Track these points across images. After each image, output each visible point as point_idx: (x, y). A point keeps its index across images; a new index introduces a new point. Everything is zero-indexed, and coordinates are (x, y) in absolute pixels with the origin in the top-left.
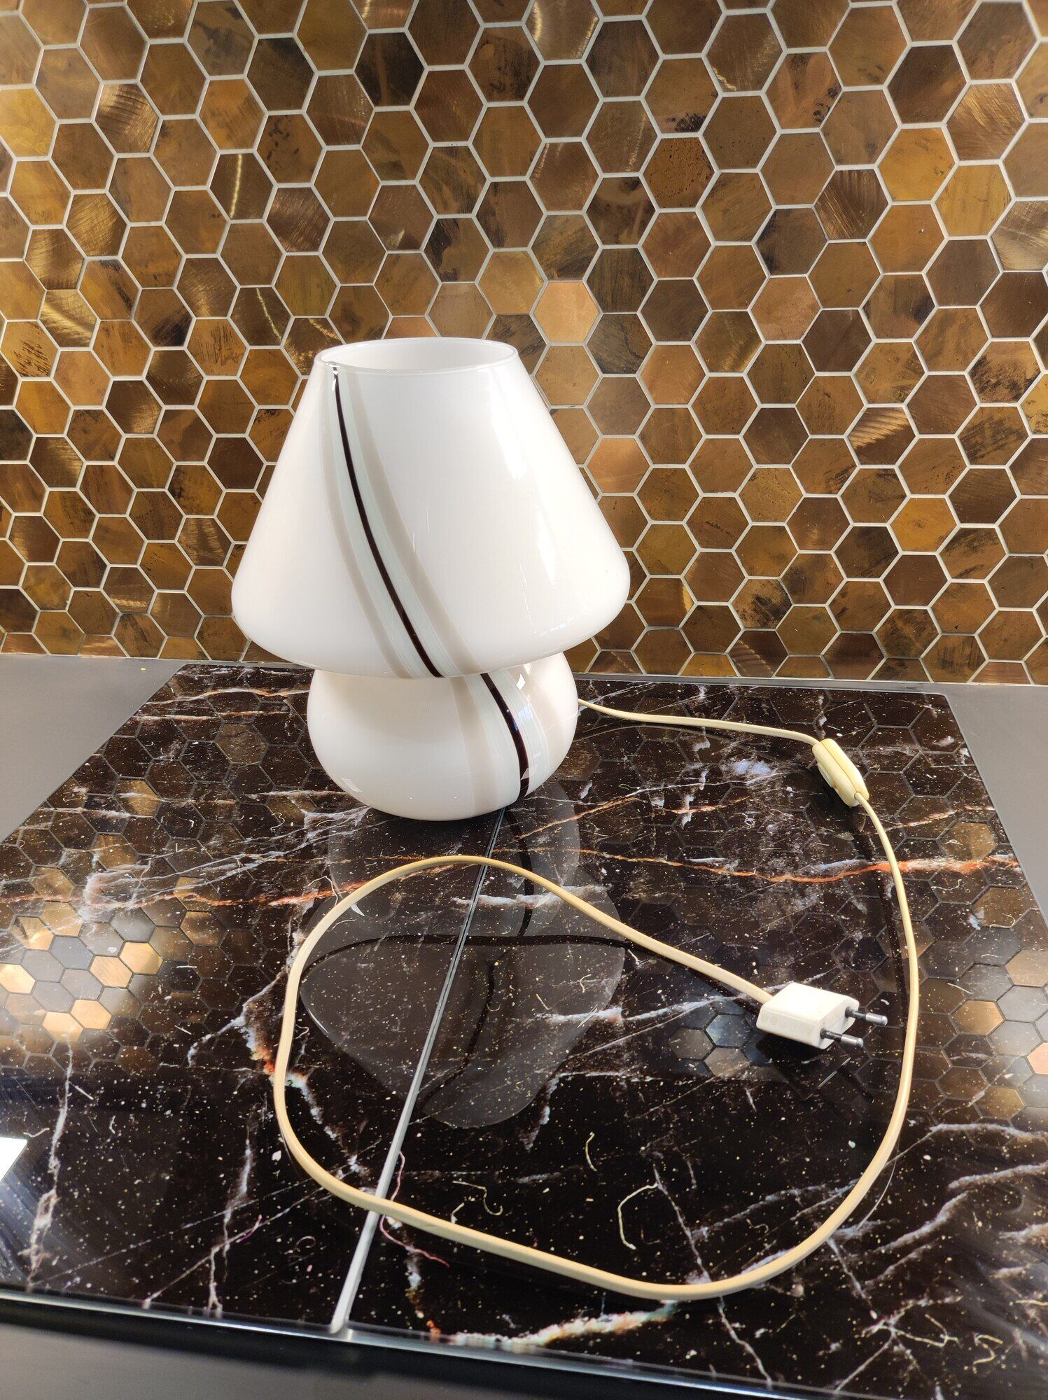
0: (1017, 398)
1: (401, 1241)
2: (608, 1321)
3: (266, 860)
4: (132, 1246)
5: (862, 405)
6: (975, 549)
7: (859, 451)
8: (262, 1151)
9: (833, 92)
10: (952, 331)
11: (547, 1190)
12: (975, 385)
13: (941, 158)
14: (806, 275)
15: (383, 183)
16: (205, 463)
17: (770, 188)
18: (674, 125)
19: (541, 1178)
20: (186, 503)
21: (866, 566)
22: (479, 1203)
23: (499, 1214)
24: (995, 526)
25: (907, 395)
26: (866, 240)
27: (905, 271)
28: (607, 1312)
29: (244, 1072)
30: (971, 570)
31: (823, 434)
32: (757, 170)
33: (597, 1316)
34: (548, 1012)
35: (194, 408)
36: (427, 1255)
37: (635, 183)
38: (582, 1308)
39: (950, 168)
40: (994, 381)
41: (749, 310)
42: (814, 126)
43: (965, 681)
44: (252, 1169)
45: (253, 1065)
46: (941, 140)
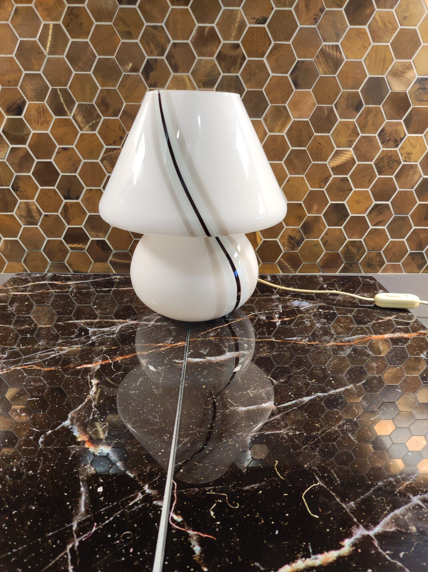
0: (397, 146)
1: (184, 528)
2: (316, 559)
3: (71, 349)
4: (14, 550)
5: (334, 149)
6: (381, 213)
7: (333, 169)
8: (91, 487)
9: (322, 10)
10: (371, 116)
11: (261, 492)
12: (380, 140)
13: (366, 41)
14: (311, 90)
15: (122, 41)
16: (30, 174)
17: (295, 51)
18: (254, 21)
19: (256, 486)
20: (20, 194)
21: (336, 221)
22: (224, 502)
23: (237, 507)
24: (389, 203)
25: (353, 144)
26: (335, 76)
27: (352, 89)
28: (315, 553)
29: (74, 447)
30: (380, 222)
31: (318, 161)
32: (290, 42)
33: (309, 557)
34: (236, 406)
35: (26, 146)
36: (201, 534)
37: (237, 46)
38: (300, 554)
39: (370, 45)
40: (388, 138)
41: (286, 105)
42: (314, 25)
43: (377, 272)
44: (86, 498)
45: (78, 443)
46: (365, 33)
